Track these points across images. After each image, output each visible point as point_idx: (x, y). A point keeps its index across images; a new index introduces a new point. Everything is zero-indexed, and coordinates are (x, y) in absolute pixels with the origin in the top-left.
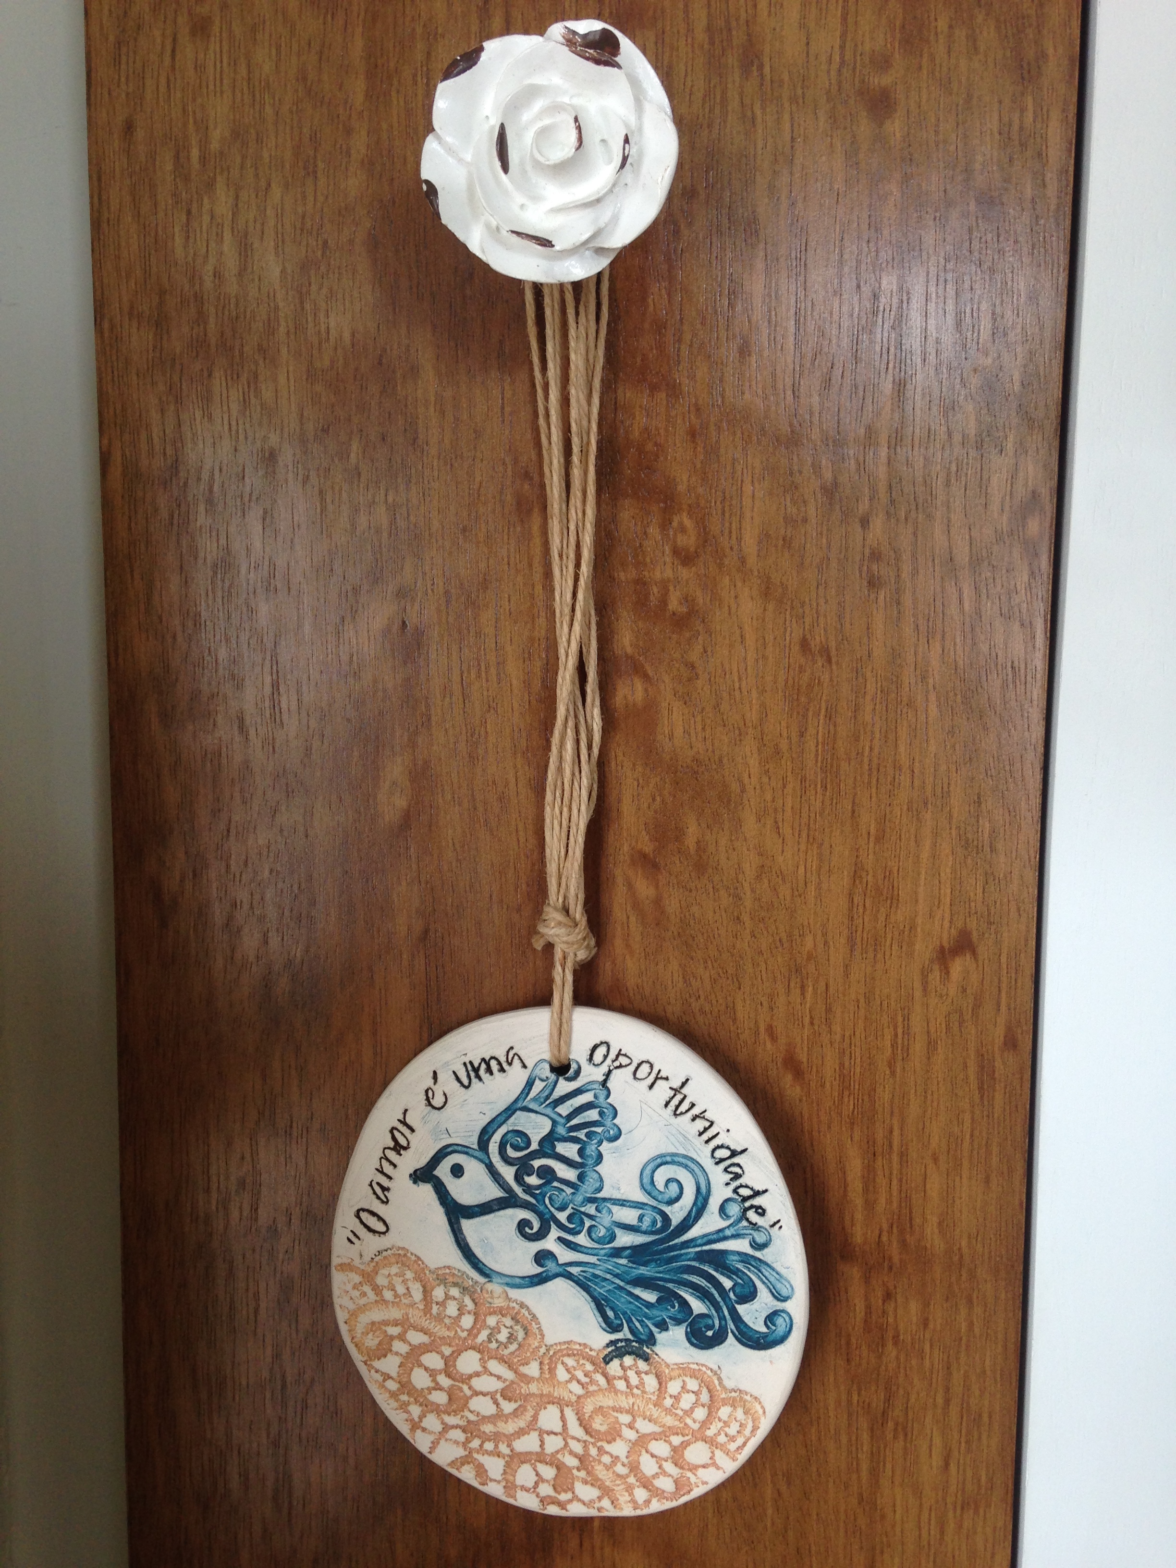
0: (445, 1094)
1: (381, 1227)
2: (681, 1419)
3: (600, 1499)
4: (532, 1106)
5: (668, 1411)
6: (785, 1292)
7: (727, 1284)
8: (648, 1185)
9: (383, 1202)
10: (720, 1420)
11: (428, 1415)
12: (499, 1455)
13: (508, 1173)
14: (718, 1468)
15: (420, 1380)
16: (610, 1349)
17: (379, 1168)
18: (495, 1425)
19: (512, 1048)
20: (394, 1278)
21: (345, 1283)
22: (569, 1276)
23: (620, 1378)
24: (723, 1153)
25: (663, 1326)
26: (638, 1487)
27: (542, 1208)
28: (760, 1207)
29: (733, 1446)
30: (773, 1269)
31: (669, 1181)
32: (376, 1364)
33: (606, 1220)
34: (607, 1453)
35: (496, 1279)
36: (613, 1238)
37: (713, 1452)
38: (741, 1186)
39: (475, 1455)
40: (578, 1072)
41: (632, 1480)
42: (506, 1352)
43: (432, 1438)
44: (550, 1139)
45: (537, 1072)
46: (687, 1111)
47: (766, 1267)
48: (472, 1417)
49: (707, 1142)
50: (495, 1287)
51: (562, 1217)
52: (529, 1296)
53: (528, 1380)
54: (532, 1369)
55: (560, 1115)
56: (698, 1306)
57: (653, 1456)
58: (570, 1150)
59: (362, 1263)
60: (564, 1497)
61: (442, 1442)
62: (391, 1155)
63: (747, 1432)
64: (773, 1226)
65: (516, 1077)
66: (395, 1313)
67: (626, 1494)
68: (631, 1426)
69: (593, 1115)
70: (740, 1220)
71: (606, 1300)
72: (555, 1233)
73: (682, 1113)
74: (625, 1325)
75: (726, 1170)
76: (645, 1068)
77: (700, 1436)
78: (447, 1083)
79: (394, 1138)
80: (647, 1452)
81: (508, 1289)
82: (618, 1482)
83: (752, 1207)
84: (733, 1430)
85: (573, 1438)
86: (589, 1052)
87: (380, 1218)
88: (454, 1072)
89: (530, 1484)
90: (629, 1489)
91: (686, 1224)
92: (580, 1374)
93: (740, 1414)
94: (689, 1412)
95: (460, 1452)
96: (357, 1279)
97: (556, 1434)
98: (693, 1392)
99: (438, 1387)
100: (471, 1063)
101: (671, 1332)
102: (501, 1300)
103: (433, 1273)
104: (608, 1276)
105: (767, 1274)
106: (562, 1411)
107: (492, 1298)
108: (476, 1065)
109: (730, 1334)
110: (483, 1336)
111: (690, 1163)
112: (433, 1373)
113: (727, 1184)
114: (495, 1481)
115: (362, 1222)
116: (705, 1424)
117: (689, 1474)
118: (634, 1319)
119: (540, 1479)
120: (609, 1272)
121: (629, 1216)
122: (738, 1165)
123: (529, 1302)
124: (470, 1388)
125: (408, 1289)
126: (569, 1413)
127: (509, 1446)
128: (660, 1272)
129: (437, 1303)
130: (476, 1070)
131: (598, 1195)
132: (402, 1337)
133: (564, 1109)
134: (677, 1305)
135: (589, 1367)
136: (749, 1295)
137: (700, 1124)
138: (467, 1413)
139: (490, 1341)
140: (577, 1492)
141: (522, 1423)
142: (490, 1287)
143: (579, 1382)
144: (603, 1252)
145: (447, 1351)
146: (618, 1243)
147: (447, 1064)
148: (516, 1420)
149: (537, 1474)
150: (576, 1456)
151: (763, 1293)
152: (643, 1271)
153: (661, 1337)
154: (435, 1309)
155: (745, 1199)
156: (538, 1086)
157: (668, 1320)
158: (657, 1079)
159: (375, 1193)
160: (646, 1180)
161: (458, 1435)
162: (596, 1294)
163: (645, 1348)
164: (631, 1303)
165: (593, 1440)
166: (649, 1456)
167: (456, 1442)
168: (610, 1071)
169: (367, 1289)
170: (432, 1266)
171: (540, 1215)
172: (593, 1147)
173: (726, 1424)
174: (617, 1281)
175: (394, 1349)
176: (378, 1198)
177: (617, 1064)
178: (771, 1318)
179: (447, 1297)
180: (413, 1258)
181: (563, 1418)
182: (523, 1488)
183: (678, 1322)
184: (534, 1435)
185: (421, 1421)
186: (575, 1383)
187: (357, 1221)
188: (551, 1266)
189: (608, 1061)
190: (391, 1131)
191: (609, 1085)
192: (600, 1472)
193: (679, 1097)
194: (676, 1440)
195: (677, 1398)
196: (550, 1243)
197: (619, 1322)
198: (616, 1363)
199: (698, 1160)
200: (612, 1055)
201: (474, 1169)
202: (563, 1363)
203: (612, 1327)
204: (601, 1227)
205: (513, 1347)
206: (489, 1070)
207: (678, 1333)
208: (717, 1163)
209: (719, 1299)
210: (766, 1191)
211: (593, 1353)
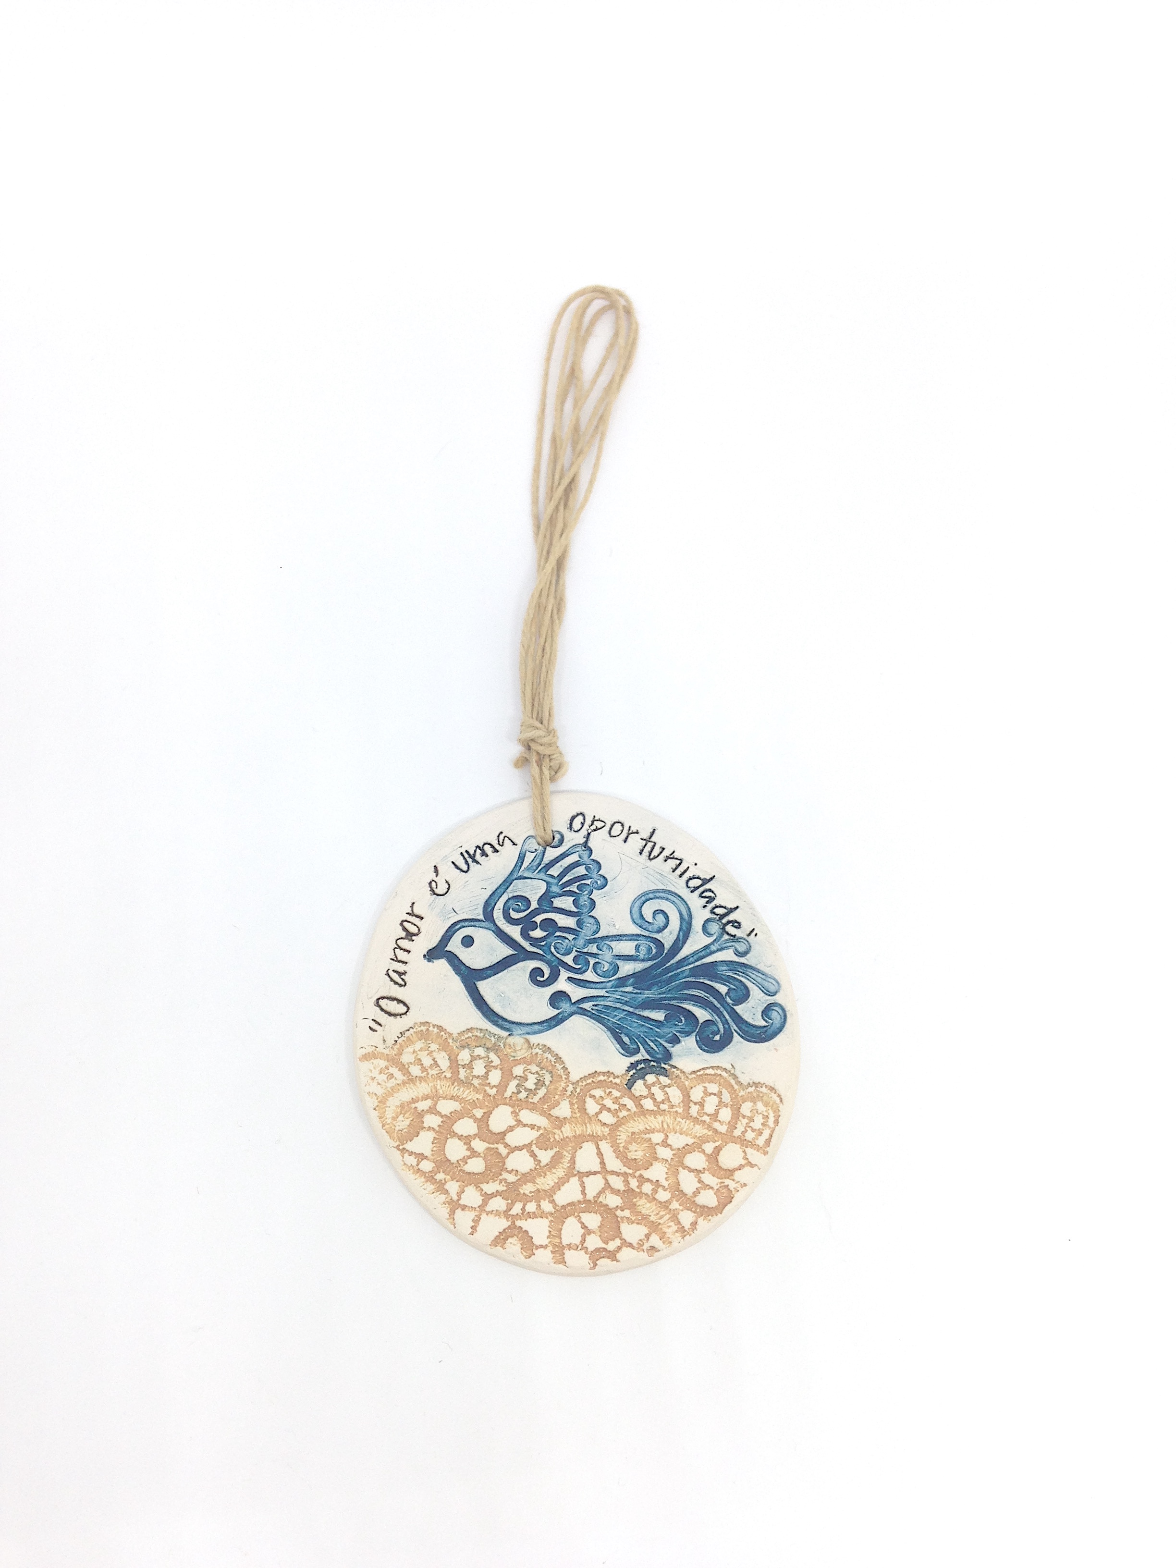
0: (447, 882)
1: (402, 1009)
2: (709, 1127)
3: (648, 1236)
4: (526, 875)
5: (696, 1120)
6: (772, 989)
7: (723, 989)
8: (639, 919)
9: (401, 986)
10: (744, 1117)
11: (466, 1189)
12: (542, 1215)
13: (515, 932)
14: (752, 1165)
15: (455, 1150)
16: (631, 1073)
17: (393, 957)
18: (534, 1183)
19: (501, 833)
20: (419, 1052)
21: (371, 1071)
22: (584, 1012)
23: (645, 1097)
24: (694, 883)
25: (675, 1041)
26: (682, 1210)
27: (549, 957)
28: (736, 922)
29: (761, 1141)
30: (758, 971)
31: (656, 913)
32: (409, 1146)
33: (607, 956)
34: (648, 1180)
35: (517, 1030)
36: (616, 969)
37: (744, 1152)
38: (717, 907)
39: (519, 1223)
40: (562, 841)
41: (675, 1205)
42: (536, 1099)
43: (472, 1215)
44: (546, 900)
45: (526, 847)
46: (659, 855)
47: (751, 971)
48: (511, 1178)
49: (680, 876)
50: (517, 1040)
51: (569, 959)
52: (549, 1038)
53: (560, 1122)
54: (564, 1110)
55: (552, 876)
56: (702, 1015)
57: (691, 1170)
58: (566, 903)
59: (386, 1048)
60: (612, 1246)
61: (484, 1216)
62: (404, 944)
63: (771, 1122)
65: (507, 857)
66: (423, 1089)
67: (672, 1224)
68: (665, 1144)
69: (581, 871)
70: (721, 936)
71: (621, 1027)
72: (564, 974)
73: (655, 857)
74: (641, 1047)
75: (701, 896)
76: (618, 827)
77: (729, 1137)
78: (448, 872)
79: (405, 929)
80: (685, 1167)
81: (527, 1036)
82: (662, 1213)
83: (729, 922)
84: (757, 1124)
85: (613, 1173)
86: (569, 822)
87: (399, 1001)
88: (453, 863)
89: (577, 1240)
90: (675, 1218)
91: (677, 946)
92: (608, 1103)
93: (760, 1106)
94: (715, 1116)
95: (504, 1223)
96: (383, 1063)
97: (595, 1173)
98: (715, 1094)
99: (474, 1154)
100: (467, 852)
101: (683, 1043)
102: (523, 1051)
103: (456, 1041)
104: (618, 1005)
106: (598, 1148)
107: (515, 1051)
108: (472, 852)
109: (735, 1034)
110: (512, 1087)
111: (670, 897)
112: (467, 1140)
113: (705, 907)
114: (541, 1246)
115: (382, 1010)
116: (732, 1126)
117: (727, 1182)
118: (647, 1040)
119: (587, 1231)
120: (618, 1001)
121: (627, 948)
122: (710, 890)
123: (549, 1044)
124: (506, 1146)
125: (433, 1060)
126: (605, 1146)
127: (552, 1202)
128: (664, 993)
129: (464, 1066)
130: (473, 857)
131: (597, 936)
132: (433, 1110)
133: (555, 871)
134: (683, 1019)
135: (616, 1093)
136: (745, 995)
137: (673, 863)
138: (505, 1175)
139: (519, 1092)
140: (624, 1236)
141: (560, 1172)
142: (511, 1040)
143: (609, 1110)
144: (610, 984)
145: (479, 1113)
146: (622, 973)
147: (445, 857)
148: (554, 1171)
149: (584, 1227)
150: (617, 1192)
151: (755, 992)
152: (647, 994)
153: (675, 1050)
154: (462, 1073)
156: (529, 857)
157: (678, 1034)
158: (629, 834)
159: (392, 980)
160: (636, 916)
161: (498, 1204)
162: (610, 1024)
163: (663, 1065)
164: (643, 1025)
165: (631, 1171)
166: (686, 1171)
167: (497, 1213)
169: (394, 1070)
170: (455, 1031)
171: (549, 963)
172: (586, 898)
173: (751, 1119)
174: (627, 1008)
175: (426, 1125)
176: (396, 983)
177: (593, 827)
178: (766, 1012)
179: (473, 1058)
180: (436, 1030)
181: (600, 1154)
182: (570, 1246)
183: (688, 1034)
184: (574, 1181)
185: (460, 1199)
186: (605, 1112)
187: (378, 1009)
188: (565, 1006)
189: (586, 826)
190: (401, 924)
191: (590, 844)
192: (645, 1207)
193: (650, 845)
194: (709, 1148)
195: (701, 1104)
196: (562, 984)
197: (635, 1047)
198: (639, 1083)
199: (677, 892)
200: (588, 821)
202: (593, 1097)
203: (629, 1051)
204: (604, 962)
205: (542, 1092)
206: (484, 854)
207: (690, 1042)
208: (692, 892)
209: (719, 1006)
210: (737, 907)
211: (617, 1081)
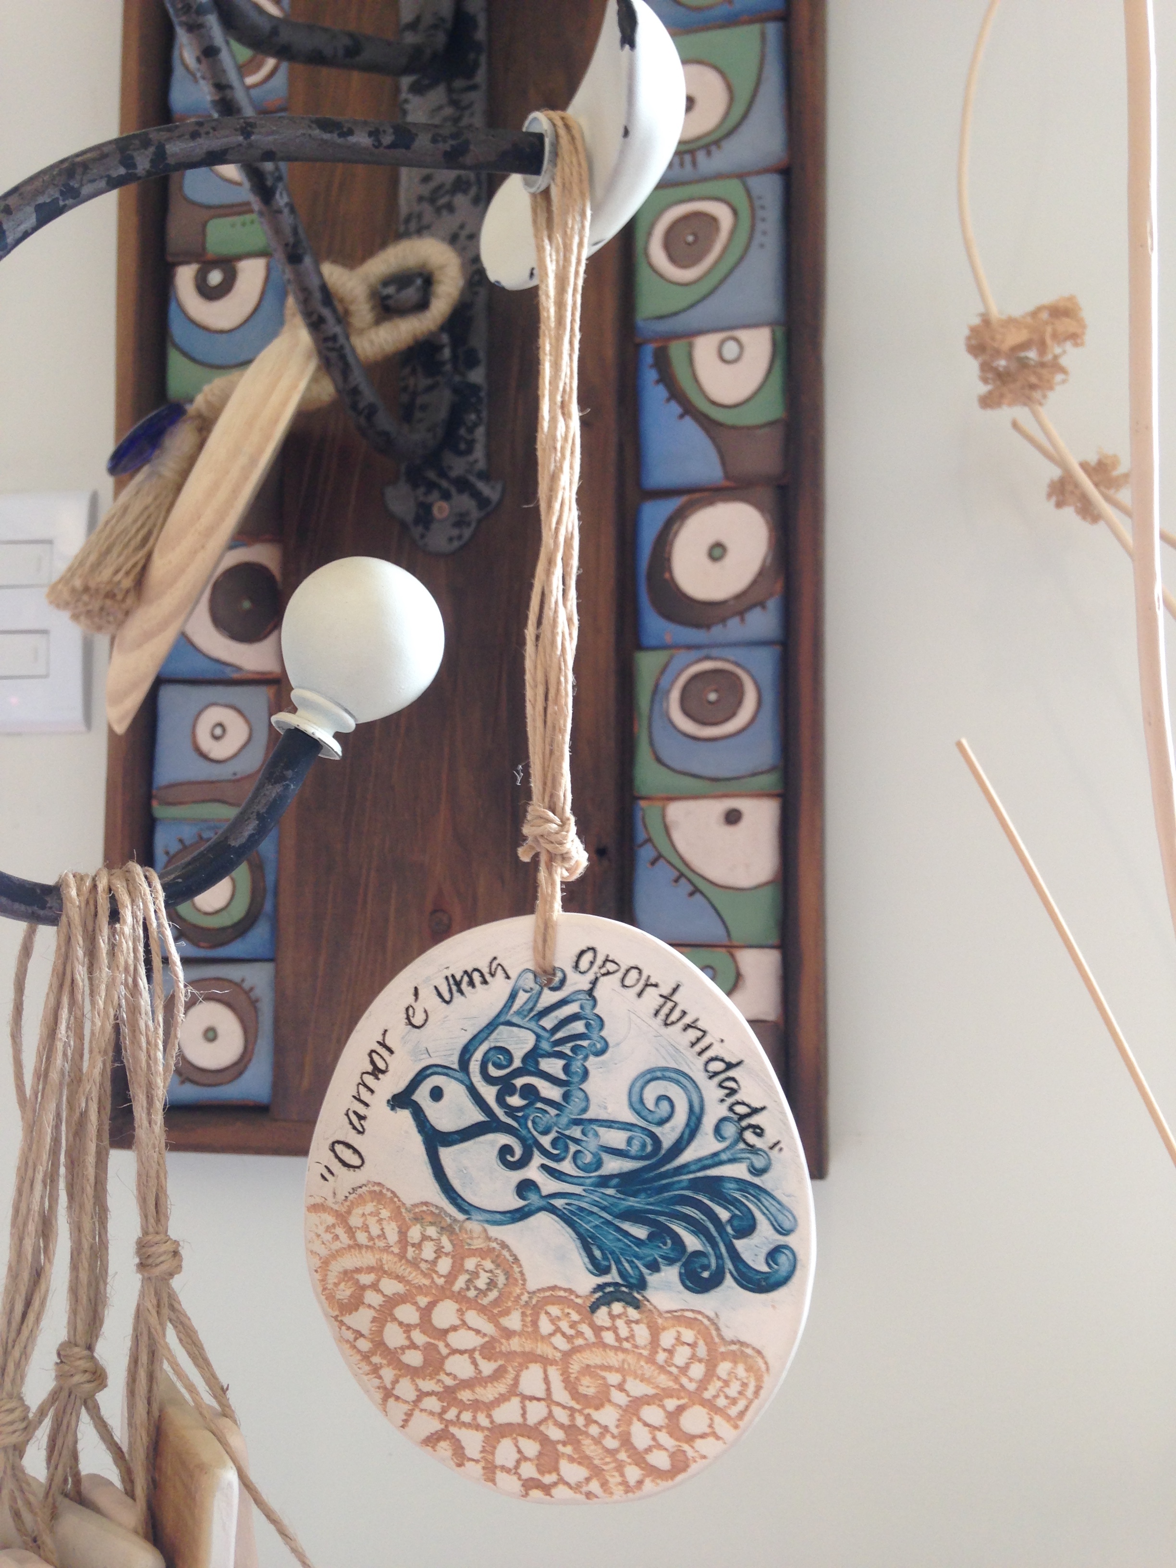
0: (426, 1011)
1: (355, 1160)
2: (676, 1379)
3: (588, 1480)
4: (515, 1020)
5: (662, 1369)
6: (787, 1225)
7: (724, 1215)
8: (637, 1105)
9: (359, 1132)
10: (719, 1378)
11: (401, 1380)
12: (478, 1427)
13: (489, 1093)
14: (718, 1438)
15: (394, 1336)
16: (597, 1295)
17: (356, 1094)
18: (473, 1391)
19: (495, 958)
20: (368, 1217)
21: (316, 1225)
22: (553, 1210)
23: (608, 1329)
24: (717, 1066)
25: (654, 1267)
26: (630, 1464)
27: (524, 1132)
28: (758, 1127)
29: (733, 1411)
30: (773, 1198)
31: (660, 1098)
32: (348, 1319)
33: (592, 1144)
34: (596, 1422)
35: (476, 1216)
36: (599, 1164)
37: (711, 1419)
38: (738, 1103)
39: (453, 1429)
40: (563, 982)
41: (623, 1456)
42: (485, 1301)
43: (406, 1408)
44: (533, 1056)
45: (521, 983)
46: (678, 1020)
47: (765, 1195)
48: (449, 1382)
49: (700, 1054)
50: (474, 1226)
51: (546, 1141)
52: (507, 1233)
53: (509, 1334)
54: (513, 1321)
55: (544, 1028)
56: (692, 1242)
57: (646, 1424)
58: (553, 1066)
59: (336, 1203)
60: (548, 1479)
61: (417, 1413)
62: (369, 1080)
63: (750, 1392)
64: (772, 1148)
65: (499, 989)
66: (368, 1259)
67: (616, 1474)
68: (621, 1388)
69: (578, 1027)
70: (736, 1142)
71: (593, 1237)
72: (538, 1159)
73: (673, 1023)
74: (614, 1267)
75: (720, 1086)
76: (634, 974)
77: (697, 1398)
78: (427, 998)
79: (372, 1062)
80: (639, 1419)
81: (487, 1226)
82: (608, 1460)
83: (750, 1126)
84: (733, 1390)
85: (558, 1404)
86: (575, 959)
87: (356, 1151)
88: (436, 988)
89: (511, 1464)
90: (620, 1468)
91: (679, 1147)
92: (564, 1325)
93: (741, 1370)
94: (684, 1370)
95: (436, 1425)
96: (330, 1220)
97: (539, 1399)
98: (689, 1345)
99: (413, 1346)
100: (453, 976)
101: (662, 1274)
102: (480, 1241)
103: (409, 1211)
104: (595, 1209)
105: (766, 1203)
106: (545, 1372)
107: (471, 1238)
108: (458, 978)
109: (728, 1276)
110: (460, 1282)
111: (682, 1079)
112: (407, 1328)
113: (722, 1101)
114: (473, 1460)
115: (337, 1157)
116: (703, 1384)
117: (686, 1447)
118: (623, 1259)
119: (523, 1458)
120: (595, 1204)
121: (616, 1138)
122: (733, 1079)
123: (509, 1241)
124: (447, 1345)
125: (382, 1229)
126: (554, 1373)
127: (489, 1416)
128: (651, 1204)
129: (413, 1245)
130: (458, 984)
131: (585, 1116)
132: (375, 1287)
133: (548, 1022)
134: (669, 1242)
135: (575, 1317)
136: (747, 1228)
137: (693, 1034)
138: (442, 1377)
139: (468, 1289)
140: (562, 1473)
141: (501, 1387)
142: (469, 1225)
143: (564, 1335)
144: (588, 1181)
145: (423, 1301)
146: (604, 1171)
147: (428, 979)
148: (496, 1384)
149: (519, 1451)
150: (561, 1426)
151: (764, 1226)
152: (632, 1202)
153: (653, 1279)
154: (411, 1252)
155: (742, 1117)
156: (522, 997)
157: (660, 1260)
158: (647, 985)
159: (351, 1123)
160: (635, 1098)
161: (432, 1404)
162: (582, 1231)
163: (636, 1295)
164: (620, 1240)
165: (578, 1407)
166: (640, 1424)
167: (432, 1413)
168: (597, 979)
169: (340, 1231)
170: (409, 1202)
171: (522, 1140)
172: (579, 1063)
173: (726, 1383)
174: (605, 1215)
175: (366, 1301)
176: (355, 1128)
177: (604, 971)
178: (773, 1255)
179: (425, 1238)
180: (389, 1194)
181: (546, 1380)
182: (503, 1468)
183: (671, 1261)
184: (515, 1401)
185: (393, 1388)
186: (559, 1335)
187: (332, 1154)
188: (533, 1198)
189: (595, 968)
190: (370, 1055)
191: (596, 993)
192: (590, 1448)
193: (670, 1005)
194: (671, 1404)
195: (670, 1352)
196: (532, 1172)
197: (606, 1263)
198: (604, 1310)
199: (691, 1074)
200: (599, 962)
201: (454, 1090)
202: (547, 1313)
203: (600, 1269)
204: (586, 1152)
205: (493, 1295)
206: (472, 983)
207: (671, 1274)
208: (711, 1078)
209: (715, 1234)
210: (763, 1109)
211: (579, 1301)
